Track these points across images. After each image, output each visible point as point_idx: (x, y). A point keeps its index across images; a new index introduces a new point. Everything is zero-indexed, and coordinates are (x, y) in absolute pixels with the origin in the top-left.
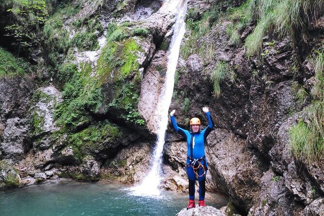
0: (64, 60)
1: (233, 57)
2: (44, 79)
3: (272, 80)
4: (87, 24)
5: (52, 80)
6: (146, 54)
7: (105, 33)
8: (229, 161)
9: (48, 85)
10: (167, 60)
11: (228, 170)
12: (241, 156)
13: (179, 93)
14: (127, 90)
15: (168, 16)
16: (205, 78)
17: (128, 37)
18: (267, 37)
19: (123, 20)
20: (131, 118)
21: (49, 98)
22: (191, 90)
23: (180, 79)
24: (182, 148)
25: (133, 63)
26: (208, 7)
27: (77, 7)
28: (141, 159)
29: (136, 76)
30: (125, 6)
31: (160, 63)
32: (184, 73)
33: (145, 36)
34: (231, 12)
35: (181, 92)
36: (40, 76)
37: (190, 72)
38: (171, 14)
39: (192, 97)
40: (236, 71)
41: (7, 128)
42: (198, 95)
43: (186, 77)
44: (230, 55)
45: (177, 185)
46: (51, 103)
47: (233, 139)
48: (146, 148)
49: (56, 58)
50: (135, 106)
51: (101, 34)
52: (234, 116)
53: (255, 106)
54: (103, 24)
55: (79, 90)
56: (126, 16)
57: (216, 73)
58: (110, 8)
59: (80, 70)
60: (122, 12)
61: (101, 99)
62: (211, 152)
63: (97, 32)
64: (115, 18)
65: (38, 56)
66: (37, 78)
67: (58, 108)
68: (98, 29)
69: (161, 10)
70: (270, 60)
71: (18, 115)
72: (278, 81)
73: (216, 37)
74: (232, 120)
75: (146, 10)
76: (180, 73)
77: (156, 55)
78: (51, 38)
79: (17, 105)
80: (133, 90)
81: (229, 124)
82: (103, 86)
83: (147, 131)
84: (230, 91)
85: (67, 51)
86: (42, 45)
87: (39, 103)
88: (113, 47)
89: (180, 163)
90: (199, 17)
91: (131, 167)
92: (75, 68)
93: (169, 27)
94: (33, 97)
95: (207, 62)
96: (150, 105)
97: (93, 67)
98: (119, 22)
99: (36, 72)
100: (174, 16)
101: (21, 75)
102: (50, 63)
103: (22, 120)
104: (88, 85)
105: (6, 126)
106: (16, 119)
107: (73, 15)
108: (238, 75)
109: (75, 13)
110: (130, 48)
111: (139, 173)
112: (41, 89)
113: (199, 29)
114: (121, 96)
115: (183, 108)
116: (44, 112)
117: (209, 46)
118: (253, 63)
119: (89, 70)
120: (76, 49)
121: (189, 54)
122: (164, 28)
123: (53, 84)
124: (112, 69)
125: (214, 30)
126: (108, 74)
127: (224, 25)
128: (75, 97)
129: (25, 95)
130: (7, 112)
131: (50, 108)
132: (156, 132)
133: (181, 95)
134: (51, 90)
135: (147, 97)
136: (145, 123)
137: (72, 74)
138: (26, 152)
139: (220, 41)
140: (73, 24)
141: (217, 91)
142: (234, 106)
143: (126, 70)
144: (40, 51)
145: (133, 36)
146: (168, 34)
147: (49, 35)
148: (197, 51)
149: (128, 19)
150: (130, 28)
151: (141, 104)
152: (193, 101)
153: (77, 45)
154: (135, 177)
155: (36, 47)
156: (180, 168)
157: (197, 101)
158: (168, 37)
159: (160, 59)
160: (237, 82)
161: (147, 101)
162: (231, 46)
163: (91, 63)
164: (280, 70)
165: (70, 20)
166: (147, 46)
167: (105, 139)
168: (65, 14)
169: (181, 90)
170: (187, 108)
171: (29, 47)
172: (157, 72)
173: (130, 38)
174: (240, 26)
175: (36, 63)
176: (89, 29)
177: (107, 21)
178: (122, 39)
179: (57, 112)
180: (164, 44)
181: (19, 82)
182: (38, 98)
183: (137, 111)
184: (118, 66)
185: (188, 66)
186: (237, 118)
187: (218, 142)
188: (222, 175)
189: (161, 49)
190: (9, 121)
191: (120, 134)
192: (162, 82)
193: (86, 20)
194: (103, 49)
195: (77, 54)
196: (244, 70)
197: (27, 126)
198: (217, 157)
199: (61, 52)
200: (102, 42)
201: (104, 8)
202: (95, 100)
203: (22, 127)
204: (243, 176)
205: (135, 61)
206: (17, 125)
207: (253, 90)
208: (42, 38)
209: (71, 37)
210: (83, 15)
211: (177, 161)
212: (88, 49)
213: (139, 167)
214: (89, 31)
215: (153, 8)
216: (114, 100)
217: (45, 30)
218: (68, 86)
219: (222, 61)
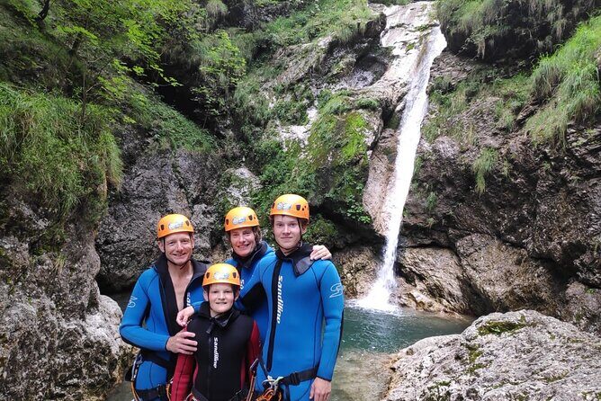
0: (262, 134)
1: (503, 144)
2: (235, 158)
3: (577, 175)
4: (293, 89)
5: (244, 159)
6: (375, 133)
7: (316, 103)
8: (494, 274)
9: (240, 166)
10: (397, 141)
11: (494, 285)
12: (514, 269)
13: (420, 186)
14: (349, 177)
15: (399, 84)
16: (462, 168)
17: (350, 110)
18: (572, 123)
19: (338, 87)
20: (353, 214)
21: (242, 182)
22: (439, 182)
23: (423, 167)
24: (421, 257)
25: (359, 143)
26: (464, 76)
27: (279, 67)
28: (364, 267)
29: (362, 160)
30: (342, 69)
31: (389, 144)
32: (429, 160)
33: (374, 109)
34: (499, 85)
35: (425, 184)
36: (230, 154)
37: (440, 159)
38: (401, 82)
39: (440, 191)
40: (511, 161)
41: (194, 216)
42: (449, 190)
43: (432, 166)
44: (501, 141)
45: (416, 301)
46: (245, 189)
47: (499, 248)
48: (368, 253)
49: (250, 132)
50: (358, 199)
51: (311, 104)
52: (504, 218)
53: (543, 207)
54: (314, 91)
55: (284, 174)
56: (342, 82)
57: (481, 162)
58: (323, 71)
59: (285, 150)
60: (338, 77)
61: (314, 187)
62: (465, 263)
63: (306, 101)
64: (329, 83)
65: (226, 128)
66: (225, 157)
67: (256, 195)
68: (308, 98)
69: (388, 75)
70: (577, 151)
71: (205, 202)
72: (588, 177)
73: (479, 115)
74: (499, 224)
75: (366, 74)
76: (422, 160)
77: (383, 134)
78: (245, 106)
79: (204, 189)
80: (357, 178)
81: (494, 228)
82: (317, 171)
83: (373, 232)
84: (499, 186)
85: (266, 123)
86: (232, 115)
87: (231, 187)
88: (330, 121)
89: (417, 275)
90: (451, 89)
91: (349, 275)
92: (279, 146)
93: (400, 99)
94: (222, 179)
95: (465, 148)
96: (376, 199)
97: (303, 146)
98: (334, 89)
99: (223, 148)
100: (406, 85)
101: (208, 151)
102: (242, 138)
103: (209, 208)
104: (296, 168)
105: (192, 214)
106: (204, 206)
107: (273, 78)
108: (515, 166)
109: (275, 75)
110: (354, 124)
111: (363, 283)
112: (231, 170)
113: (451, 104)
114: (341, 185)
115: (426, 204)
116: (237, 199)
117: (468, 127)
118: (545, 153)
119: (298, 150)
120: (278, 122)
121: (436, 136)
122: (395, 99)
123: (246, 165)
124: (331, 149)
125: (473, 108)
126: (324, 157)
127: (488, 101)
128: (279, 183)
129: (211, 177)
130: (194, 196)
131: (244, 195)
132: (384, 234)
133: (424, 187)
134: (244, 172)
135: (374, 188)
136: (371, 221)
137: (275, 154)
138: (213, 247)
139: (485, 121)
140: (274, 89)
141: (481, 185)
142: (503, 207)
143: (351, 151)
144: (228, 122)
145: (357, 109)
146: (398, 108)
147: (242, 103)
148: (448, 133)
149: (345, 85)
150: (351, 98)
151: (366, 197)
152: (441, 196)
153: (279, 117)
154: (358, 288)
155: (224, 116)
156: (417, 281)
157: (447, 197)
158: (399, 111)
159: (389, 139)
160: (512, 175)
161: (373, 194)
162: (501, 129)
163: (300, 141)
164: (592, 164)
165: (270, 84)
166: (376, 123)
167: (317, 238)
168: (262, 75)
169: (423, 182)
170: (432, 205)
171: (217, 116)
172: (385, 156)
173: (353, 111)
174: (515, 104)
175: (224, 137)
176: (296, 96)
177: (318, 87)
178: (342, 113)
179: (255, 201)
180: (394, 120)
181: (206, 160)
182: (229, 181)
183: (361, 206)
184: (338, 147)
185: (435, 151)
186: (509, 221)
187: (477, 251)
188: (484, 291)
189: (389, 127)
190: (197, 207)
191: (335, 233)
192: (391, 170)
193: (292, 84)
194: (314, 124)
195: (279, 128)
196: (526, 161)
197: (214, 216)
198: (474, 269)
199: (258, 124)
200: (312, 114)
201: (317, 70)
202: (306, 188)
203: (208, 216)
204: (524, 292)
205: (362, 141)
206: (204, 213)
207: (542, 186)
208: (233, 105)
209: (271, 105)
210: (287, 77)
211: (414, 272)
212: (294, 123)
213: (361, 276)
214: (295, 99)
215: (375, 73)
216: (332, 190)
217: (237, 95)
218: (269, 169)
219: (488, 147)
